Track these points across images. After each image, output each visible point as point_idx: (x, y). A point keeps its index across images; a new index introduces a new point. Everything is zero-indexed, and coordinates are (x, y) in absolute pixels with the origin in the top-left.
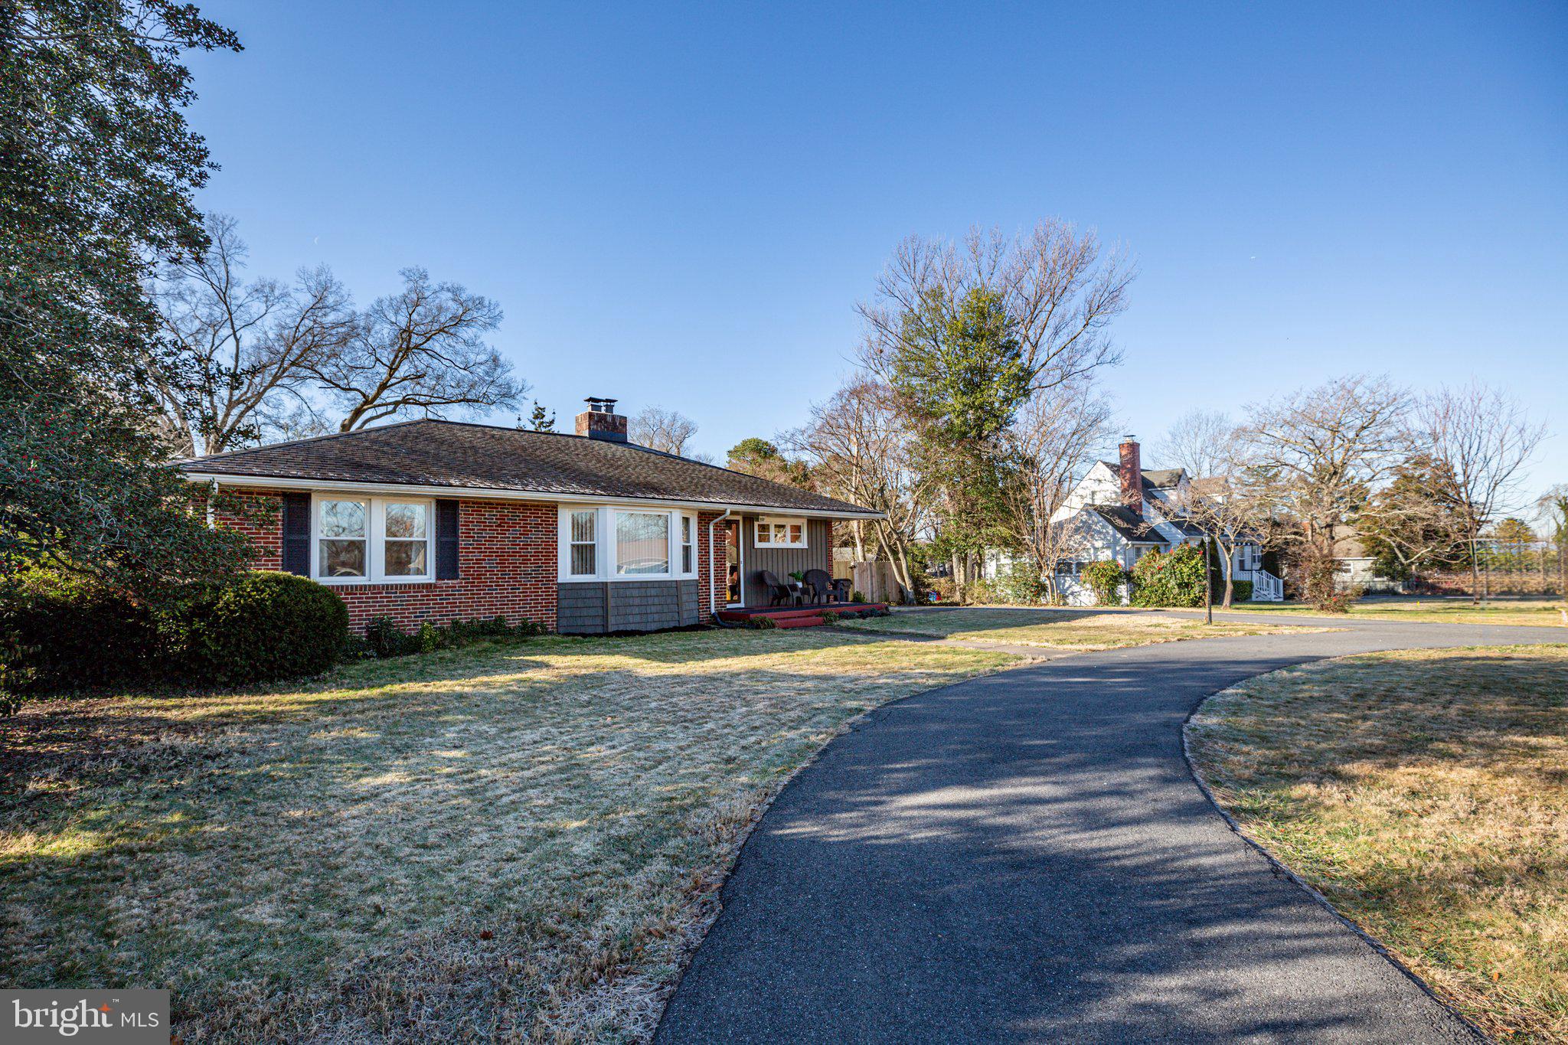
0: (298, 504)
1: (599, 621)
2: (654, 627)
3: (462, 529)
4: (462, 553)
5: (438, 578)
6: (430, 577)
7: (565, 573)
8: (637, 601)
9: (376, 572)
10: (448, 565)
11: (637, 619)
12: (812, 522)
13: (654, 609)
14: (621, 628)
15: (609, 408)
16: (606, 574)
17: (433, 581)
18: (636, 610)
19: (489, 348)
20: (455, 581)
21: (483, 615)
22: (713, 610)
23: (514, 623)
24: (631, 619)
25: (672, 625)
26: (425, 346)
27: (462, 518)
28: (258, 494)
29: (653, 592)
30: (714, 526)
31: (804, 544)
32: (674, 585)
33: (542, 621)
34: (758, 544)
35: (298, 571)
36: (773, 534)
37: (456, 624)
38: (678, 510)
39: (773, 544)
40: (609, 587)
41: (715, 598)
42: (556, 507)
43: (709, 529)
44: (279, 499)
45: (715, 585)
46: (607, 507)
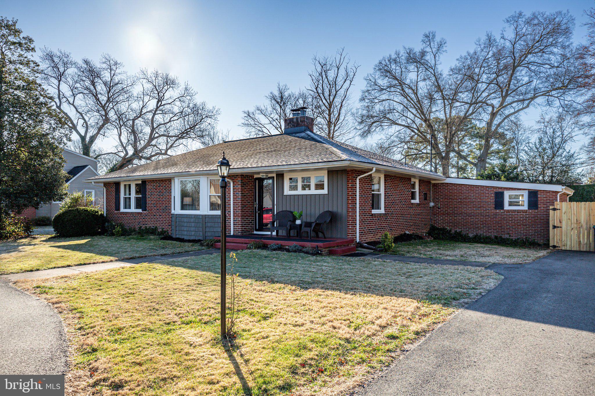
3: (147, 192)
4: (147, 200)
8: (186, 224)
9: (132, 208)
11: (186, 233)
12: (332, 173)
13: (192, 229)
15: (303, 113)
17: (142, 211)
18: (186, 229)
20: (146, 212)
21: (152, 225)
22: (232, 233)
23: (160, 230)
24: (183, 233)
25: (199, 238)
27: (147, 187)
28: (112, 183)
29: (192, 220)
30: (234, 183)
31: (325, 191)
32: (201, 217)
33: (167, 230)
34: (287, 191)
35: (118, 208)
36: (300, 184)
37: (146, 228)
38: (204, 176)
39: (300, 192)
40: (175, 217)
41: (234, 226)
42: (171, 180)
43: (230, 185)
44: (115, 185)
45: (234, 219)
46: (175, 178)
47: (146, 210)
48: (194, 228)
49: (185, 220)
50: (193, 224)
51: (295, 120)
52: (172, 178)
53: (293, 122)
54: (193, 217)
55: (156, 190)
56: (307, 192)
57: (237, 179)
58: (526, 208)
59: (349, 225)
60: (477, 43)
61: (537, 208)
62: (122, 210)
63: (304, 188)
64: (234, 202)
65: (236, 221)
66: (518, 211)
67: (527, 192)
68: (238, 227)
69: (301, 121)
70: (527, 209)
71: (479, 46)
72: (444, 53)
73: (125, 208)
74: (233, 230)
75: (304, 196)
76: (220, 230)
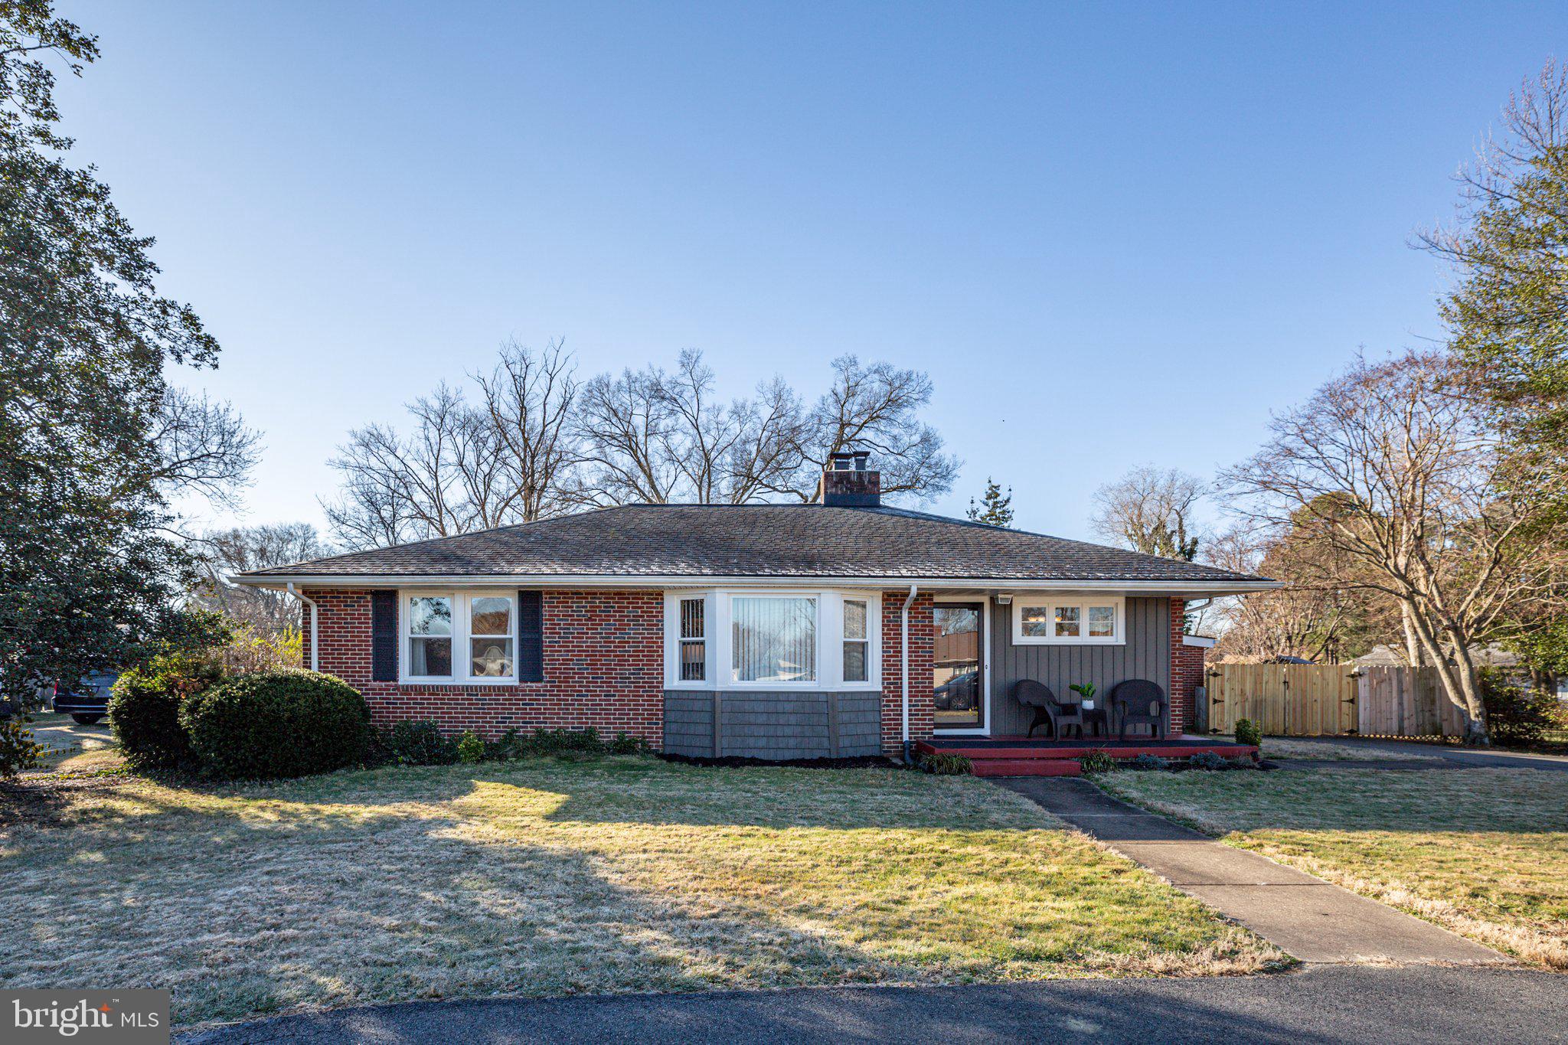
0: (385, 601)
1: (707, 742)
2: (788, 755)
3: (546, 625)
4: (547, 652)
5: (521, 680)
6: (512, 679)
7: (673, 680)
8: (762, 719)
9: (461, 674)
10: (531, 668)
11: (762, 742)
12: (1134, 601)
13: (788, 731)
14: (738, 753)
15: (860, 464)
16: (715, 681)
17: (517, 683)
18: (762, 731)
19: (922, 428)
20: (539, 685)
21: (571, 725)
22: (906, 737)
23: (607, 737)
24: (751, 742)
25: (817, 755)
26: (857, 437)
27: (546, 611)
28: (352, 593)
29: (789, 707)
30: (910, 613)
31: (1119, 638)
32: (823, 698)
33: (644, 738)
34: (1019, 638)
35: (385, 670)
36: (1051, 620)
37: (540, 733)
38: (831, 591)
39: (1050, 638)
40: (718, 698)
41: (910, 720)
42: (661, 594)
43: (901, 617)
44: (369, 597)
45: (910, 701)
46: (717, 590)
47: (540, 680)
48: (798, 729)
50: (793, 719)
52: (669, 588)
53: (849, 482)
54: (793, 697)
55: (590, 619)
56: (1066, 640)
57: (922, 604)
62: (406, 678)
63: (1060, 629)
64: (910, 660)
65: (914, 706)
69: (869, 482)
71: (762, 395)
73: (414, 672)
74: (910, 729)
75: (1059, 647)
76: (867, 729)
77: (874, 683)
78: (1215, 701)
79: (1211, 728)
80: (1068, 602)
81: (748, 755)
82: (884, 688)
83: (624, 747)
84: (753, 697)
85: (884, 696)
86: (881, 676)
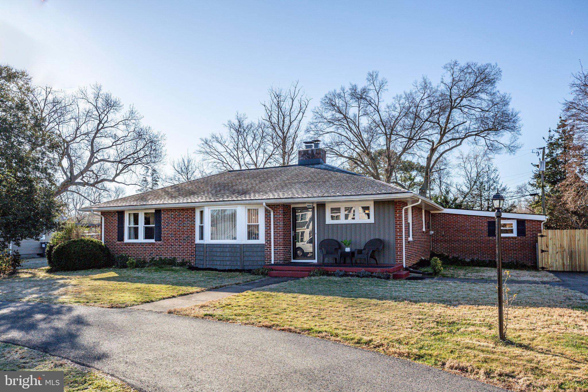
0: (121, 216)
2: (227, 268)
3: (162, 221)
4: (163, 230)
5: (156, 240)
7: (198, 241)
8: (219, 254)
9: (141, 238)
10: (158, 235)
11: (218, 263)
12: (379, 203)
13: (227, 259)
14: (211, 267)
15: (317, 145)
16: (205, 240)
17: (154, 241)
18: (218, 259)
20: (160, 242)
21: (169, 256)
22: (273, 262)
23: (179, 261)
24: (215, 263)
25: (237, 268)
27: (162, 216)
28: (113, 212)
29: (227, 249)
30: (274, 212)
31: (372, 220)
32: (238, 246)
33: (190, 261)
34: (329, 221)
35: (121, 238)
36: (342, 214)
37: (161, 259)
38: (240, 206)
39: (342, 221)
40: (205, 246)
41: (274, 255)
42: (194, 209)
43: (271, 214)
44: (117, 214)
45: (274, 248)
46: (205, 207)
47: (160, 240)
48: (230, 258)
49: (218, 250)
50: (228, 254)
51: (310, 152)
52: (197, 207)
54: (228, 246)
55: (174, 219)
56: (349, 221)
57: (279, 209)
58: (515, 234)
59: (398, 251)
60: (415, 84)
61: (525, 236)
62: (126, 240)
63: (347, 217)
64: (274, 232)
65: (276, 250)
66: (509, 238)
67: (516, 221)
68: (280, 255)
70: (516, 236)
71: (416, 88)
72: (386, 92)
73: (130, 238)
74: (274, 259)
75: (346, 225)
76: (258, 259)
77: (262, 240)
78: (542, 251)
79: (540, 266)
80: (349, 205)
81: (214, 267)
82: (266, 242)
83: (183, 264)
84: (216, 246)
85: (266, 246)
86: (264, 238)
